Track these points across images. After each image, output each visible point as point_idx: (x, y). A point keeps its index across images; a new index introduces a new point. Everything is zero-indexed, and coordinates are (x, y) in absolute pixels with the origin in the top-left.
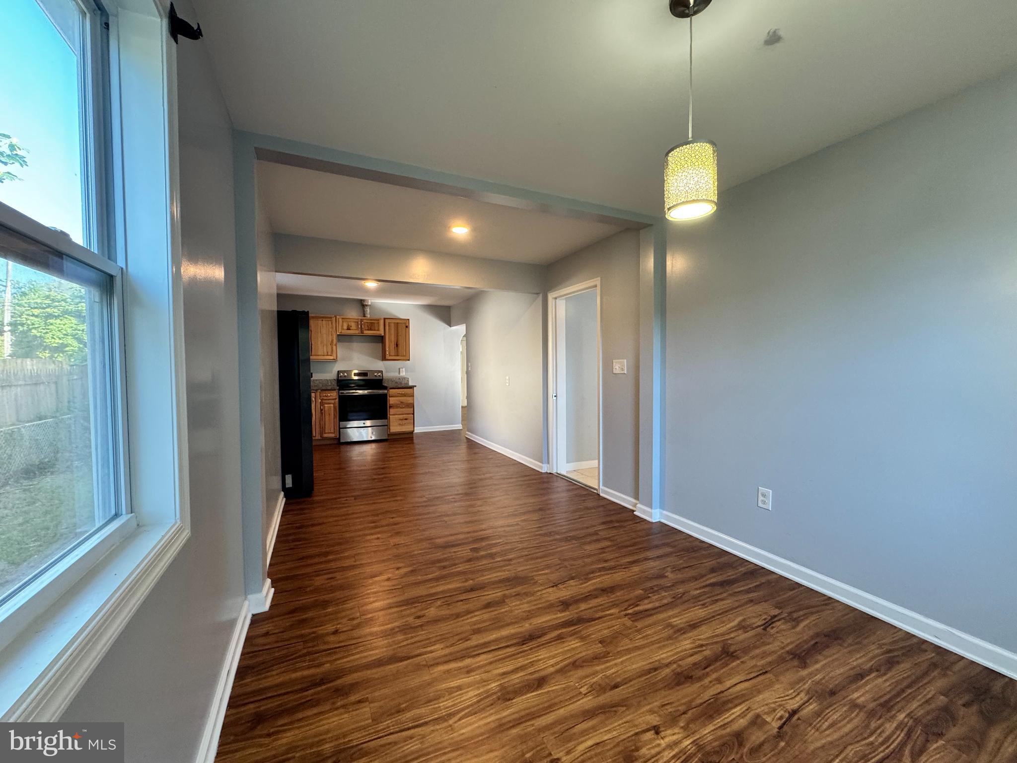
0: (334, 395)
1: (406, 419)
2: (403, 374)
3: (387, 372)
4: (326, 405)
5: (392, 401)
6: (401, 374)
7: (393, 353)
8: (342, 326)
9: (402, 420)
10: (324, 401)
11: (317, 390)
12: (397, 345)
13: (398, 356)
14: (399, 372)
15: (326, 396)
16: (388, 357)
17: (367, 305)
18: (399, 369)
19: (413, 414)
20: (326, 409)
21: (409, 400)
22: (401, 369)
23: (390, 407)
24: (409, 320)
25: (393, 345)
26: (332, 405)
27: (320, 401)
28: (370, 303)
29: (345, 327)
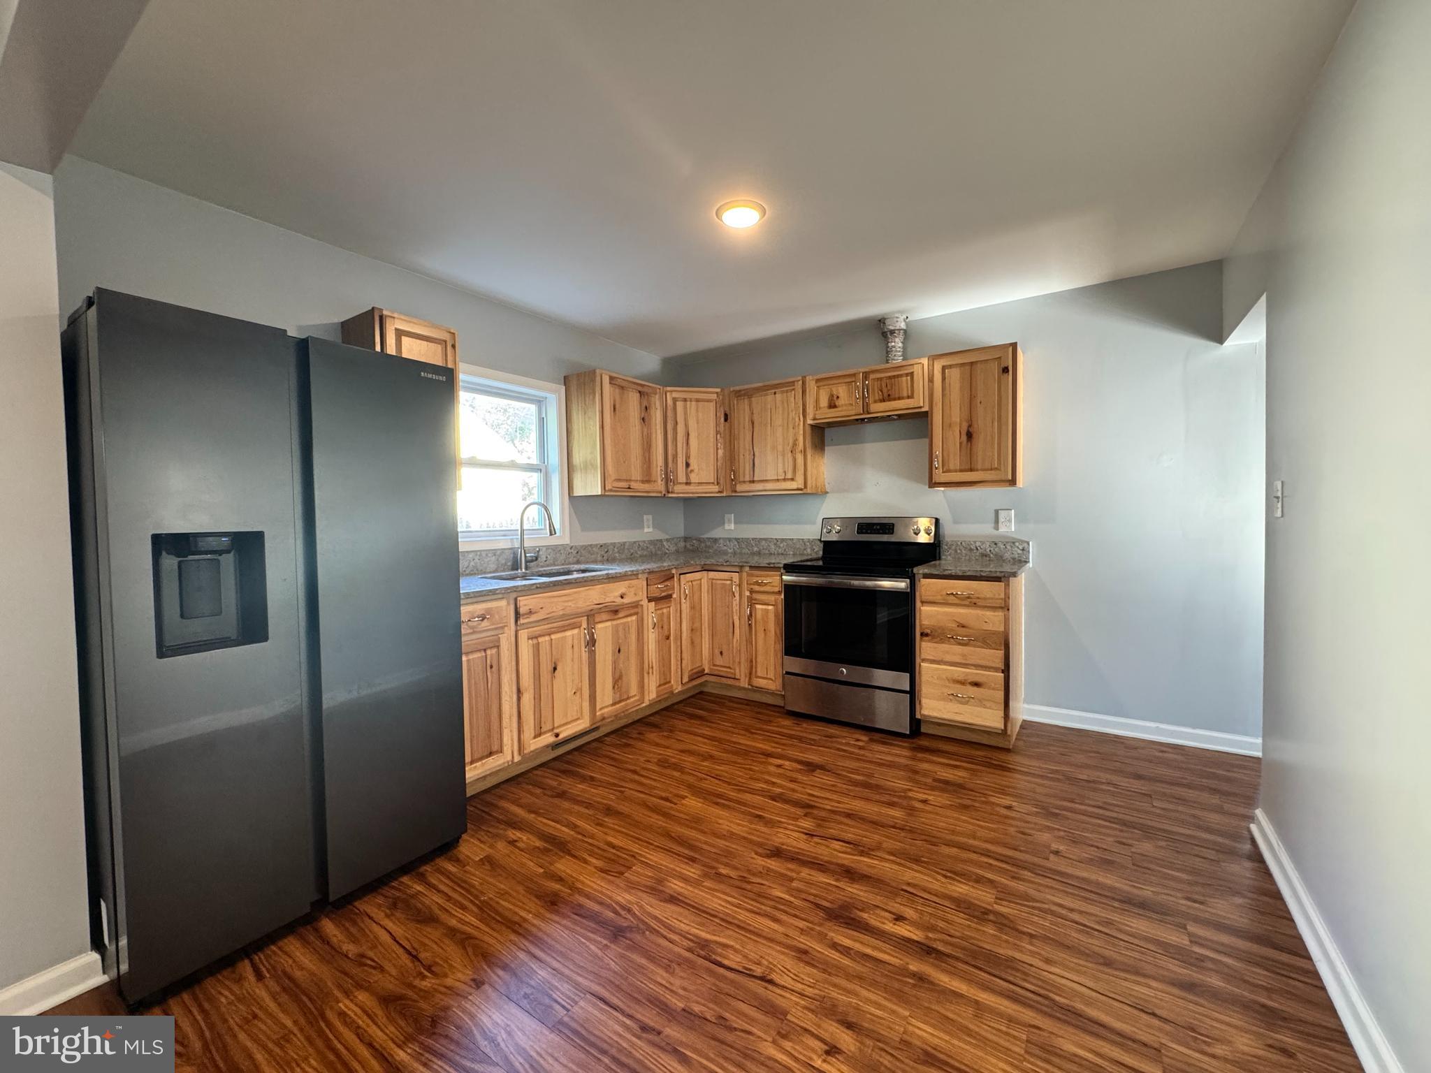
0: (775, 581)
1: (976, 684)
2: (1009, 527)
3: (956, 522)
4: (758, 606)
5: (927, 615)
6: (1003, 529)
7: (955, 462)
8: (817, 401)
9: (962, 683)
10: (755, 596)
11: (742, 567)
12: (970, 436)
13: (971, 470)
14: (997, 521)
15: (757, 583)
16: (940, 476)
17: (892, 332)
18: (997, 512)
19: (1006, 670)
20: (759, 615)
21: (992, 621)
22: (1002, 514)
23: (923, 635)
24: (1014, 346)
25: (956, 437)
26: (770, 607)
27: (748, 593)
28: (903, 326)
29: (824, 402)
